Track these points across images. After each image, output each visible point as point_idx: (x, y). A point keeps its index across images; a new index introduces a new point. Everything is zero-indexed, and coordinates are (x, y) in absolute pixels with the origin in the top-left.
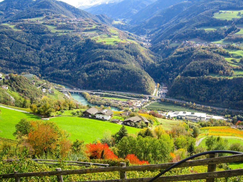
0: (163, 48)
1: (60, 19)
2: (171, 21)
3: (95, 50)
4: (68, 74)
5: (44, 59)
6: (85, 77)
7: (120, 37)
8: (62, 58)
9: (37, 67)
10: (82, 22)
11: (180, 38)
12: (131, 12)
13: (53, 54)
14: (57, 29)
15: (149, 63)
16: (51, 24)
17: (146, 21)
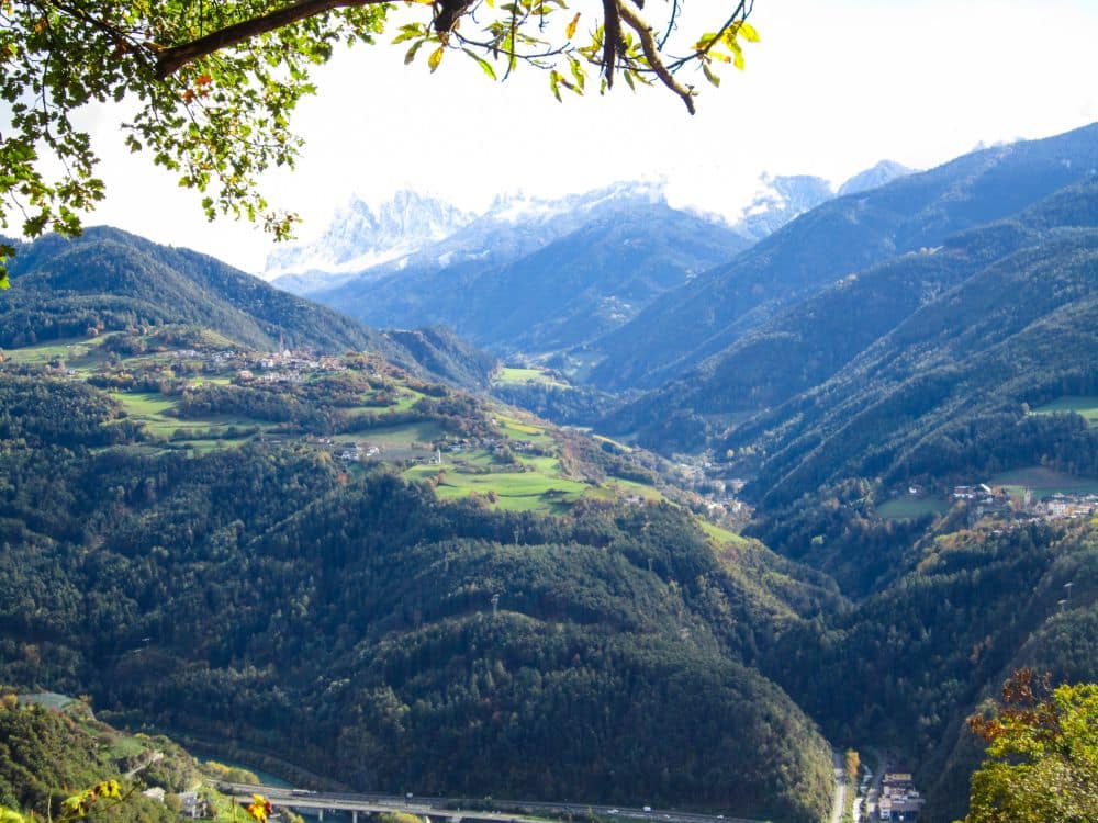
0: (838, 533)
1: (193, 353)
2: (856, 365)
3: (433, 545)
4: (268, 695)
5: (110, 601)
6: (386, 714)
7: (567, 466)
8: (226, 596)
9: (63, 649)
10: (332, 378)
11: (937, 468)
12: (595, 314)
13: (165, 571)
14: (180, 417)
15: (770, 627)
16: (146, 384)
17: (700, 366)
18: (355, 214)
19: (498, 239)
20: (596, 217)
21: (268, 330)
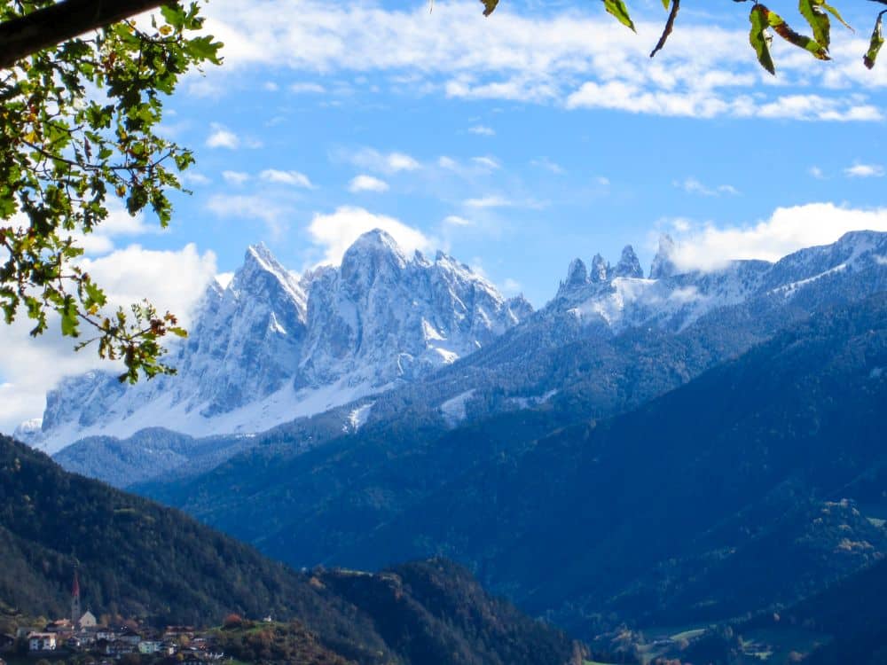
18: (251, 301)
19: (577, 363)
20: (807, 315)
21: (47, 564)
